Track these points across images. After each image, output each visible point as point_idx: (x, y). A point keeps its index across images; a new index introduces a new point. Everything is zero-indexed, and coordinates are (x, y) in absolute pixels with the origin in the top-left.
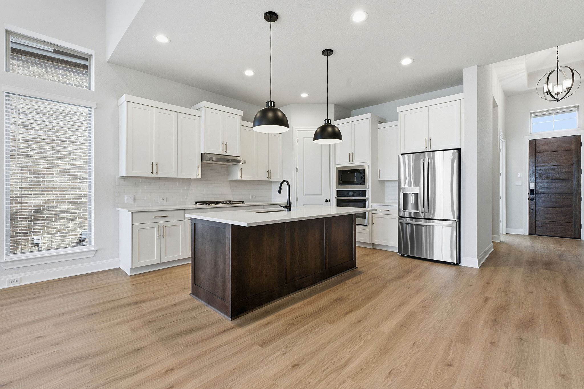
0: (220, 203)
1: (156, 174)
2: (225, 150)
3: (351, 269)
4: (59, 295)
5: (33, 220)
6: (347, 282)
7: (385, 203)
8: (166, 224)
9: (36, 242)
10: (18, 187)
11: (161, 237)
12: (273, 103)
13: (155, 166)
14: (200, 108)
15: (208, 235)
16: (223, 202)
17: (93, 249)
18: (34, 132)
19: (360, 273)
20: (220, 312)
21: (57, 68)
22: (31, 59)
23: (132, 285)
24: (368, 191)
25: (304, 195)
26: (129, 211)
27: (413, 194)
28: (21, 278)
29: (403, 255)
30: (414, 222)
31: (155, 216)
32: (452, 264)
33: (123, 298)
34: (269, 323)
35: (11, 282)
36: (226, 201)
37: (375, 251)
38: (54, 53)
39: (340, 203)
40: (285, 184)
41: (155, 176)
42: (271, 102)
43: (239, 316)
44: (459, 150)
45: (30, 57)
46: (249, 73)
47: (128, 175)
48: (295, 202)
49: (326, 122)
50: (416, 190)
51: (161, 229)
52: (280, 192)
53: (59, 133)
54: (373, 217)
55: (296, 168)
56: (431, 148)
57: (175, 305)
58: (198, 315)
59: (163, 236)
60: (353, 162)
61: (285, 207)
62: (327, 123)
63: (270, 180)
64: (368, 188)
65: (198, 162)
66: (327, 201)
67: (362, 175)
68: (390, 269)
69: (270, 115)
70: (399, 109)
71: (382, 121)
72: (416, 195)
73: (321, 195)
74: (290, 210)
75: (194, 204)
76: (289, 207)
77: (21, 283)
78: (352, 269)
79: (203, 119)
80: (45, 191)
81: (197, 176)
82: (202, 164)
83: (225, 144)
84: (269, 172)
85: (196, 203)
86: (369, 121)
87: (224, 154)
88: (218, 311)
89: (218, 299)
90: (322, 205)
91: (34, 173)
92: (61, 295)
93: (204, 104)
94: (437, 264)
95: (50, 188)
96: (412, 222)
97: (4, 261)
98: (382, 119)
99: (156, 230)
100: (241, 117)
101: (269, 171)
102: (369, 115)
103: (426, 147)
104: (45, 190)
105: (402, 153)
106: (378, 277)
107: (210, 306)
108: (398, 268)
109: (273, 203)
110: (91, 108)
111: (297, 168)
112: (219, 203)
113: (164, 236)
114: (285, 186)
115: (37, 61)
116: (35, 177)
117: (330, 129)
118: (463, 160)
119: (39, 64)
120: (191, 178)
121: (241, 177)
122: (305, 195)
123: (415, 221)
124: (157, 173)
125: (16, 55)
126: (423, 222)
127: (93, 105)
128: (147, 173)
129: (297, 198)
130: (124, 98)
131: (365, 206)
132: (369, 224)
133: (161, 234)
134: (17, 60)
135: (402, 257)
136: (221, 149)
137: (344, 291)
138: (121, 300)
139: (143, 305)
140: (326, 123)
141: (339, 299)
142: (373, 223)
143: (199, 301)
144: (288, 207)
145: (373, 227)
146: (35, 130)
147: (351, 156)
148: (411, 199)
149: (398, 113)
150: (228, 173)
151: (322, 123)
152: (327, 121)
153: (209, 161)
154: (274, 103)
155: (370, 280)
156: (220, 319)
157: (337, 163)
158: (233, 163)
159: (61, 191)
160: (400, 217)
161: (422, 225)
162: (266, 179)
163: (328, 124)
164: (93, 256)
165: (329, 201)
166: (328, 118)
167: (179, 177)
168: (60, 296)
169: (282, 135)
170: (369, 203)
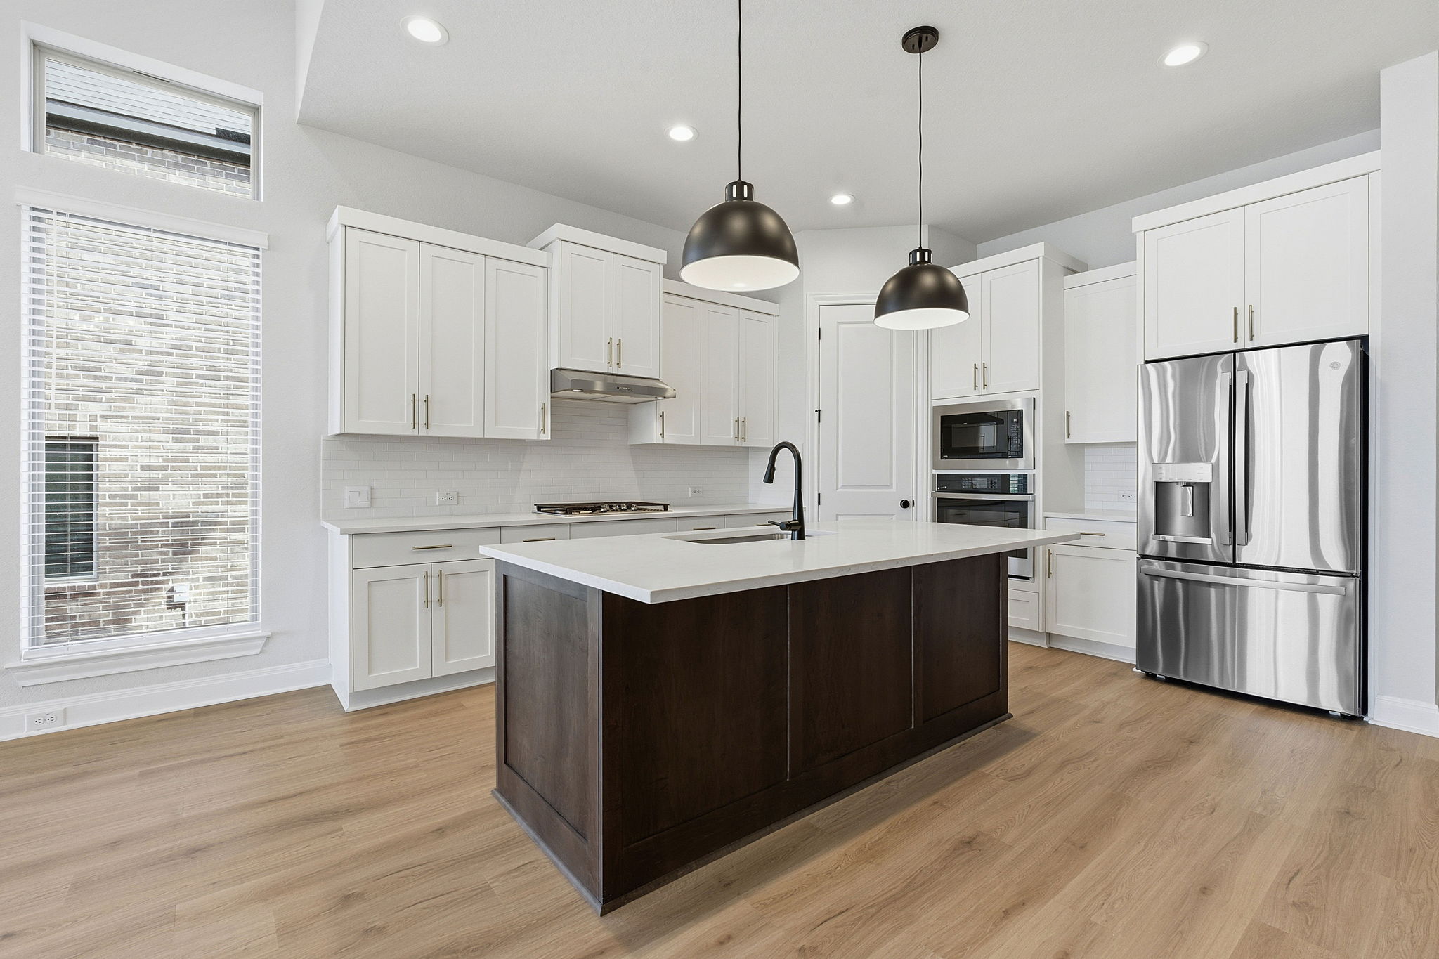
0: (602, 510)
1: (425, 427)
2: (615, 361)
3: (994, 721)
4: (137, 771)
5: (172, 545)
6: (989, 768)
7: (1082, 510)
8: (446, 569)
9: (177, 599)
10: (139, 464)
11: (435, 605)
12: (745, 187)
13: (421, 405)
14: (548, 245)
15: (540, 615)
16: (611, 506)
17: (259, 632)
18: (174, 333)
19: (1025, 736)
20: (570, 876)
21: (227, 175)
22: (167, 157)
23: (341, 746)
24: (1034, 475)
25: (839, 486)
26: (341, 530)
27: (1188, 484)
28: (65, 709)
29: (1151, 677)
30: (1178, 571)
31: (416, 546)
32: (1334, 718)
33: (301, 794)
34: (729, 938)
35: (38, 721)
36: (619, 504)
37: (1058, 658)
38: (219, 139)
39: (947, 511)
40: (785, 454)
41: (423, 433)
42: (740, 184)
43: (630, 895)
44: (1364, 340)
45: (166, 152)
46: (681, 133)
47: (346, 432)
48: (813, 508)
49: (915, 257)
50: (1200, 472)
51: (434, 582)
52: (769, 478)
53: (231, 334)
54: (1050, 554)
55: (816, 411)
56: (1255, 337)
57: (440, 831)
58: (502, 878)
59: (439, 604)
60: (984, 392)
61: (787, 526)
62: (918, 260)
63: (741, 444)
64: (1034, 469)
65: (540, 394)
66: (905, 504)
67: (1013, 428)
68: (1122, 726)
69: (738, 224)
70: (1139, 223)
71: (1074, 268)
72: (1202, 491)
73: (890, 486)
74: (801, 536)
75: (533, 512)
76: (799, 527)
77: (65, 723)
78: (997, 720)
79: (555, 273)
80: (198, 475)
81: (539, 434)
82: (553, 400)
83: (615, 342)
84: (741, 423)
85: (539, 508)
86: (1036, 269)
87: (616, 373)
88: (566, 871)
89: (564, 827)
90: (893, 515)
91: (174, 432)
92: (148, 768)
93: (558, 230)
94: (1279, 712)
95: (210, 468)
96: (1171, 573)
97: (23, 664)
98: (1075, 260)
99: (419, 584)
100: (662, 266)
101: (741, 419)
102: (1038, 249)
103: (1236, 338)
104: (199, 471)
105: (1146, 360)
106: (1088, 754)
107: (543, 845)
108: (1150, 725)
109: (751, 508)
110: (258, 249)
111: (820, 410)
112: (599, 508)
113: (440, 601)
114: (785, 460)
115: (183, 160)
116: (177, 440)
117: (928, 280)
118: (1379, 374)
119: (184, 166)
120: (524, 440)
121: (662, 435)
122: (843, 487)
123: (1185, 569)
124: (427, 424)
125: (133, 149)
126: (1211, 575)
127: (262, 242)
128: (401, 426)
129: (819, 494)
130: (339, 215)
131: (1023, 524)
132: (1037, 572)
133: (436, 597)
134: (136, 159)
135: (1152, 684)
136: (604, 360)
137: (982, 807)
138: (295, 799)
139: (350, 825)
140: (916, 263)
141: (969, 843)
142: (1050, 573)
143: (515, 819)
144: (797, 528)
145: (1050, 582)
146: (176, 327)
147: (981, 373)
148: (1182, 502)
149: (1134, 235)
150: (627, 424)
151: (905, 263)
152: (918, 253)
153: (572, 390)
154: (750, 187)
155: (1064, 764)
156: (569, 905)
157: (935, 393)
158: (639, 397)
159: (234, 475)
160: (1144, 556)
161: (1209, 584)
162: (733, 443)
163: (921, 263)
164: (258, 651)
165: (911, 504)
166: (920, 247)
167: (490, 435)
168: (142, 774)
169: (776, 318)
170: (1038, 511)
